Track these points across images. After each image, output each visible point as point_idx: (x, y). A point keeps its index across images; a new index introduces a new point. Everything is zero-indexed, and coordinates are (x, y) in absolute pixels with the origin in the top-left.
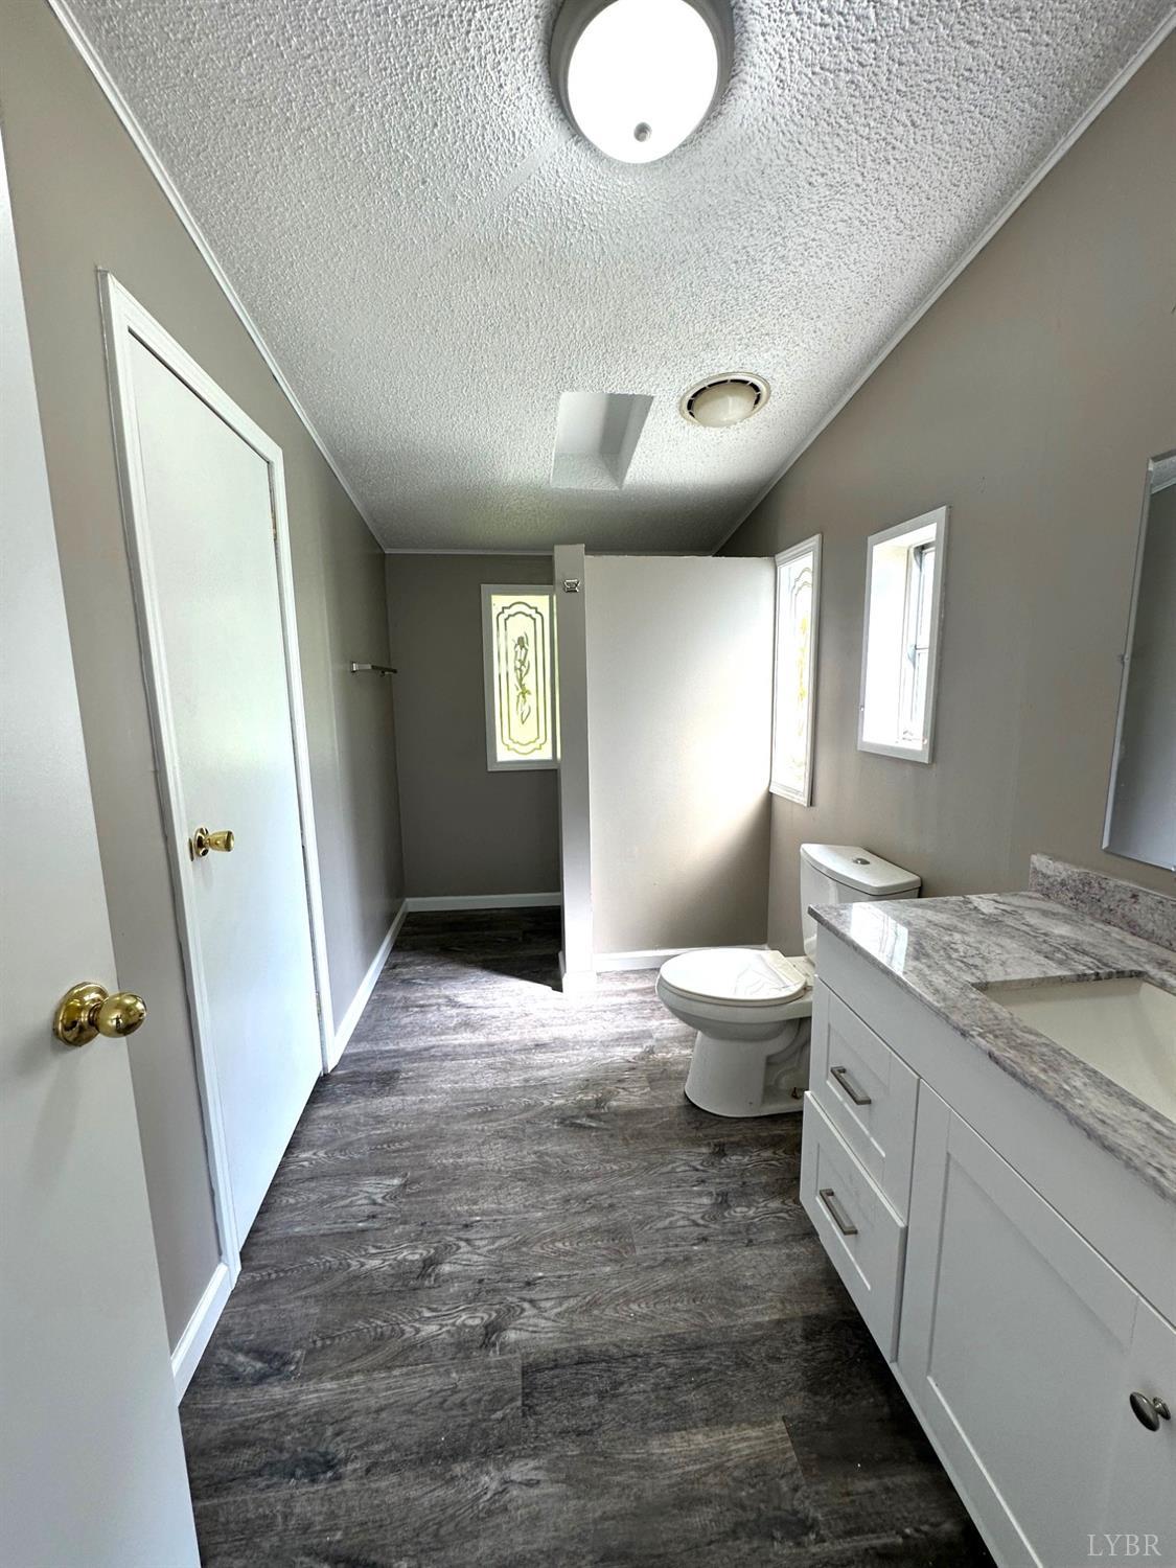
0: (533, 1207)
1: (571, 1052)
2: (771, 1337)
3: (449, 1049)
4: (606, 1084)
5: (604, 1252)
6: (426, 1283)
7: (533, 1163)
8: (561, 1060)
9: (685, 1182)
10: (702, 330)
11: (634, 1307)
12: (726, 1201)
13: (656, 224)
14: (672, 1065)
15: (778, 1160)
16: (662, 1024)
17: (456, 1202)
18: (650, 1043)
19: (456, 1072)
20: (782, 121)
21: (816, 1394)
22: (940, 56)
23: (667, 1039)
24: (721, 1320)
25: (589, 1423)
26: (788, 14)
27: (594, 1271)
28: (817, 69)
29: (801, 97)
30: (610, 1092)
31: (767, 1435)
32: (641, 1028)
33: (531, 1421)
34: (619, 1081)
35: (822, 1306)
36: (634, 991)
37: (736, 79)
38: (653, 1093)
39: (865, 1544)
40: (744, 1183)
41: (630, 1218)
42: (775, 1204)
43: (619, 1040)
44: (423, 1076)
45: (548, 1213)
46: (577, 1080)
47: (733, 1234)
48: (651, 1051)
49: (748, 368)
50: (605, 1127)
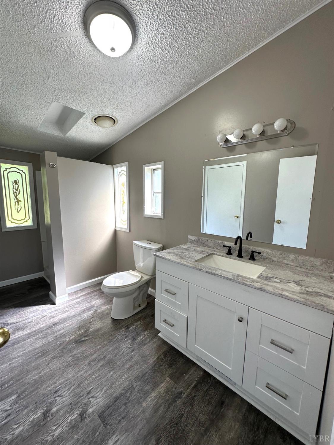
0: (78, 372)
1: (69, 321)
2: (158, 362)
3: (14, 341)
4: (86, 325)
5: (108, 370)
6: (49, 419)
7: (72, 359)
8: (66, 325)
9: (122, 339)
10: (105, 102)
11: (123, 377)
12: (135, 338)
13: (102, 70)
14: (104, 311)
15: (142, 323)
16: (96, 302)
17: (48, 388)
18: (95, 308)
19: (22, 347)
20: (139, 64)
21: (171, 367)
22: (171, 70)
23: (99, 305)
24: (146, 366)
25: (125, 413)
26: (147, 43)
27: (108, 376)
28: (149, 58)
29: (144, 61)
30: (88, 327)
31: (166, 382)
32: (90, 306)
33: (108, 427)
34: (90, 323)
35: (165, 348)
36: (82, 296)
37: (132, 49)
38: (102, 322)
39: (191, 388)
40: (137, 332)
41: (111, 357)
42: (146, 333)
43: (84, 311)
44: (5, 356)
45: (85, 370)
46: (75, 328)
47: (140, 345)
48: (96, 310)
49: (114, 115)
50: (92, 337)
